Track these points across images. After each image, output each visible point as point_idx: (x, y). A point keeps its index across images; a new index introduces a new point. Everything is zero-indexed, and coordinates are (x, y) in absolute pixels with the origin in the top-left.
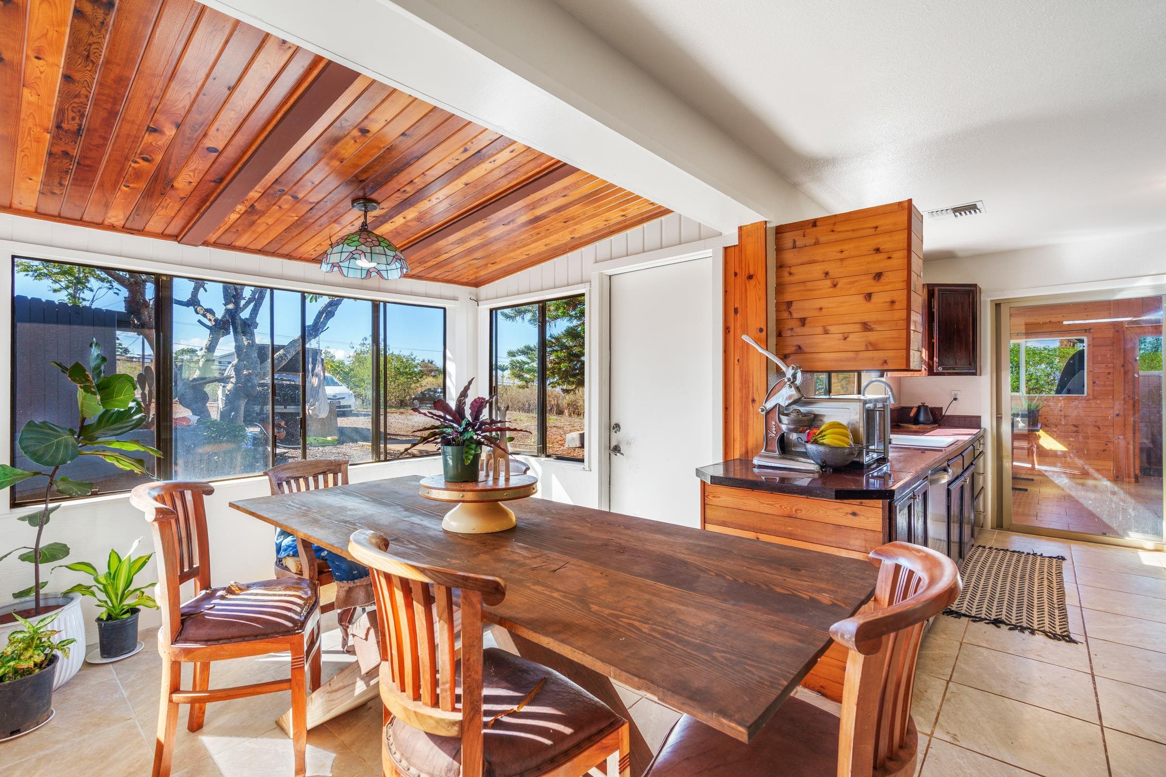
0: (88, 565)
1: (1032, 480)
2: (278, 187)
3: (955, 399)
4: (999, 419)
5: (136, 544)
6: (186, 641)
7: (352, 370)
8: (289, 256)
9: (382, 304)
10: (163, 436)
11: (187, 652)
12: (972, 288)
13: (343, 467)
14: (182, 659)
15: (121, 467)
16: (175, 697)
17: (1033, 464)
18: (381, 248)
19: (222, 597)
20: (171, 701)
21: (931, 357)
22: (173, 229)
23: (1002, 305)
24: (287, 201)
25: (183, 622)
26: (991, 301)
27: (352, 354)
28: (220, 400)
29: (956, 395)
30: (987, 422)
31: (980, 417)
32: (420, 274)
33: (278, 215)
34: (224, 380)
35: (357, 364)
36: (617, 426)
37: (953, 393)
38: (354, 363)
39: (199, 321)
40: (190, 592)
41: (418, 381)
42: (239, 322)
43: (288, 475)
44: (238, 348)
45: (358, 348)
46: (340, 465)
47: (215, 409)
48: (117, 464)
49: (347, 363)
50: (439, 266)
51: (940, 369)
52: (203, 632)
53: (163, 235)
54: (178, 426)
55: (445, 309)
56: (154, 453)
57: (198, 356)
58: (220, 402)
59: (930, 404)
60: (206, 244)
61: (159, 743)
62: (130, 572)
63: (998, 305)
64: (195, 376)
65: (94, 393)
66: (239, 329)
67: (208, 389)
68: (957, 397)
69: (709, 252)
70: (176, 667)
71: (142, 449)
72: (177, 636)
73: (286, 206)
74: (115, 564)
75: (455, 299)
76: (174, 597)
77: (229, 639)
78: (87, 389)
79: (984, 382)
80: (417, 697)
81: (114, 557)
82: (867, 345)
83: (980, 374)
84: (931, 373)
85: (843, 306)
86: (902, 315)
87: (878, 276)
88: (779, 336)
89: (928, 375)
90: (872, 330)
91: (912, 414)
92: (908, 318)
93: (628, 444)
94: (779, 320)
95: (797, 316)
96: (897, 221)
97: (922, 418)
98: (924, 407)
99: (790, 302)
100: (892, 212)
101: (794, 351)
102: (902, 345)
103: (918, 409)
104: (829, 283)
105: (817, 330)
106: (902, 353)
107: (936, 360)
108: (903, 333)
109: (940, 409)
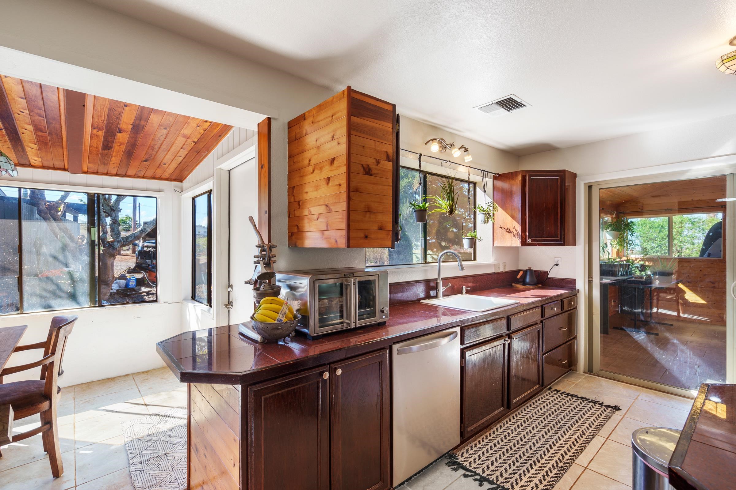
1: (672, 325)
3: (557, 265)
4: (590, 282)
12: (561, 173)
17: (679, 313)
21: (523, 231)
23: (593, 187)
26: (585, 184)
29: (558, 261)
30: (581, 285)
31: (575, 280)
36: (231, 286)
37: (556, 259)
51: (530, 241)
55: (156, 198)
59: (536, 268)
63: (590, 188)
68: (559, 263)
79: (578, 251)
82: (327, 226)
83: (575, 244)
84: (524, 244)
85: (317, 190)
86: (344, 197)
87: (333, 160)
88: (289, 217)
89: (522, 245)
90: (330, 211)
91: (518, 277)
92: (349, 199)
93: (236, 301)
94: (289, 203)
95: (297, 199)
96: (342, 107)
97: (528, 280)
98: (530, 270)
99: (294, 187)
100: (340, 99)
101: (296, 230)
102: (344, 225)
103: (525, 272)
104: (311, 169)
105: (306, 212)
106: (344, 233)
107: (527, 234)
108: (345, 214)
109: (546, 273)
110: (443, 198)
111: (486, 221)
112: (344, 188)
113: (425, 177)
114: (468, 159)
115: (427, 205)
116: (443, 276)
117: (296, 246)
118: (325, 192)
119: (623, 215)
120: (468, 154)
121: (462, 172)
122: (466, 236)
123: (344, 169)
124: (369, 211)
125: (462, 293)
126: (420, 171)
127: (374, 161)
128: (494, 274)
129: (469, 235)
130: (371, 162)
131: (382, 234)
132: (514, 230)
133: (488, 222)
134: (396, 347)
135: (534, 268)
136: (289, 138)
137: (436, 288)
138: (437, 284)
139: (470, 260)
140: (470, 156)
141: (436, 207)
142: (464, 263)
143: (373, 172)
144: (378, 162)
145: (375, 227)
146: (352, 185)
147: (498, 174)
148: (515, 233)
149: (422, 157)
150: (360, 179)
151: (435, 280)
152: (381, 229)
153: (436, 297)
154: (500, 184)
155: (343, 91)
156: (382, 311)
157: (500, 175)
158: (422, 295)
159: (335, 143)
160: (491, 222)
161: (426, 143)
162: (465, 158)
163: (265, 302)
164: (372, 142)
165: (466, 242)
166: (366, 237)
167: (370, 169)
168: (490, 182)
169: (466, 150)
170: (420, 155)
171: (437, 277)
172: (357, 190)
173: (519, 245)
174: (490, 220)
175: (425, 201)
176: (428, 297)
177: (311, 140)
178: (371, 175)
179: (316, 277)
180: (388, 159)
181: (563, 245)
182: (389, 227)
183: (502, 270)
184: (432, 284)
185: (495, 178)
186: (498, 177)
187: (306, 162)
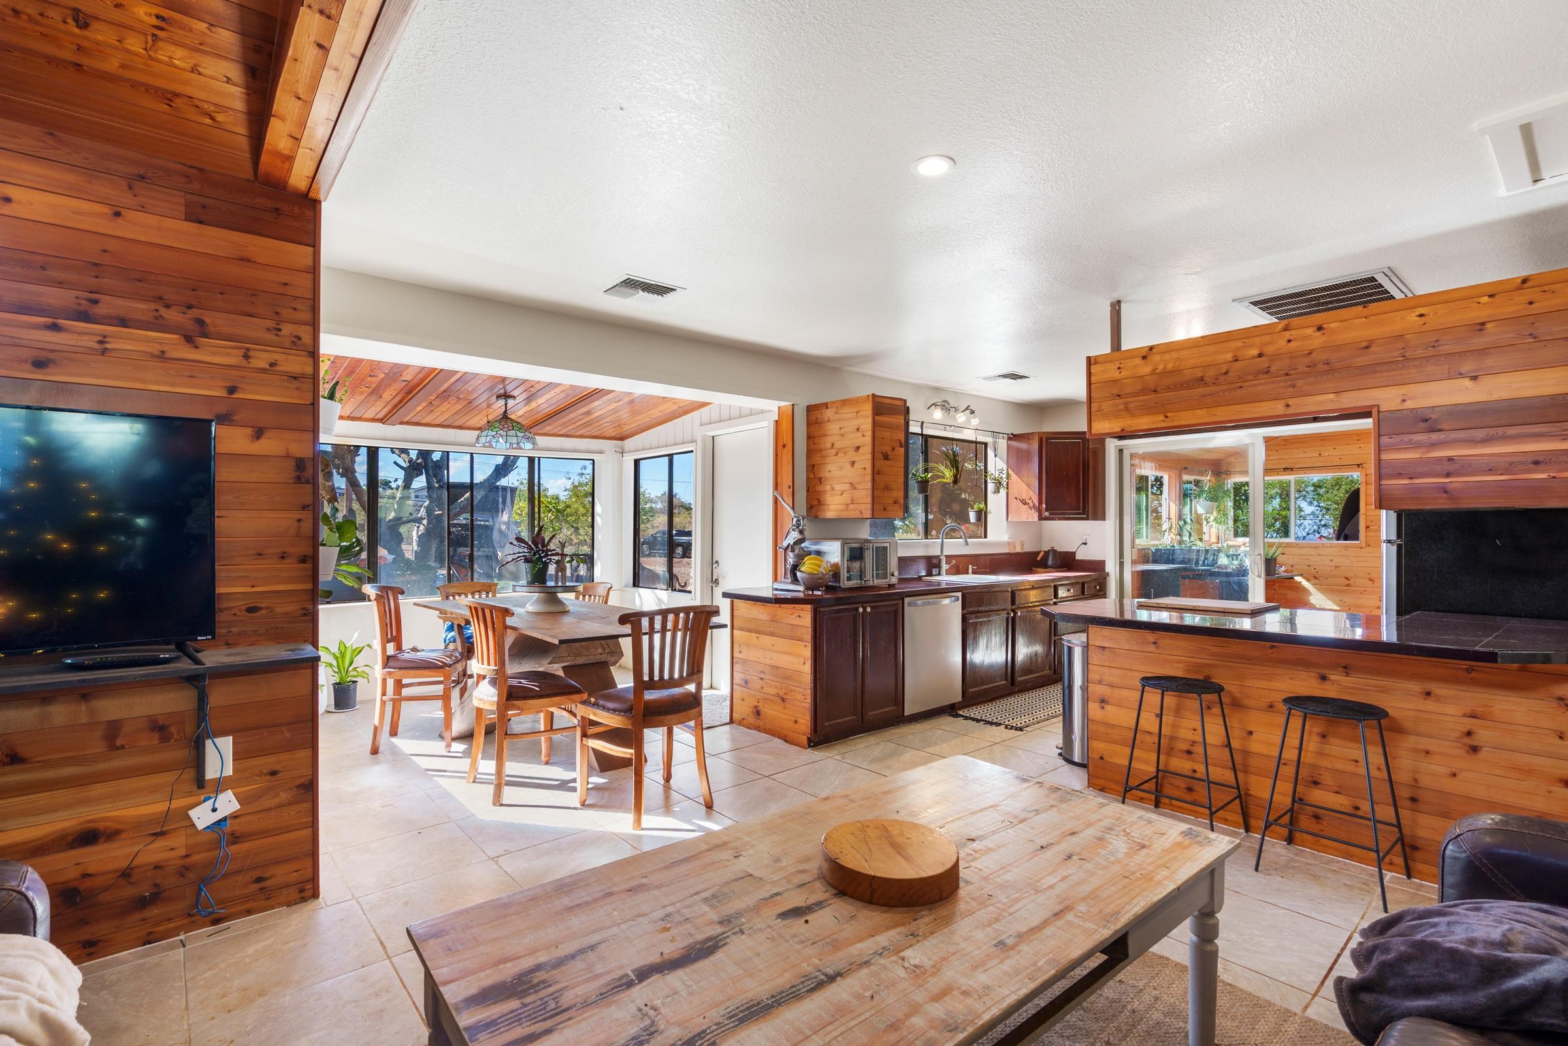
0: (327, 649)
2: (445, 394)
3: (1085, 544)
4: (1121, 564)
5: (356, 635)
6: (389, 668)
7: (568, 506)
8: (460, 427)
9: (537, 459)
10: (371, 560)
11: (390, 673)
12: (1083, 436)
13: (493, 588)
14: (387, 677)
15: (347, 583)
16: (384, 697)
18: (514, 431)
19: (408, 652)
20: (382, 700)
21: (1040, 503)
22: (380, 416)
24: (453, 400)
25: (388, 659)
27: (569, 486)
28: (414, 541)
29: (1086, 539)
30: (1111, 568)
31: (1104, 562)
32: (569, 433)
33: (448, 406)
34: (418, 521)
35: (574, 500)
36: (717, 562)
37: (1084, 536)
38: (570, 498)
39: (395, 463)
40: (391, 649)
41: (649, 521)
42: (430, 464)
43: (454, 591)
44: (430, 487)
45: (576, 479)
46: (491, 586)
47: (410, 550)
48: (344, 581)
49: (562, 498)
50: (587, 424)
51: (1047, 514)
52: (398, 664)
53: (373, 420)
54: (381, 562)
55: (593, 460)
56: (368, 574)
57: (392, 489)
58: (415, 543)
59: (1061, 548)
60: (402, 423)
61: (375, 726)
62: (352, 655)
63: (1122, 451)
64: (391, 518)
65: (335, 532)
66: (431, 472)
67: (403, 530)
68: (1088, 542)
69: (765, 424)
70: (384, 681)
71: (360, 571)
72: (385, 666)
73: (453, 402)
74: (343, 649)
75: (601, 452)
76: (384, 649)
77: (411, 668)
78: (331, 529)
79: (1108, 526)
80: (483, 664)
81: (342, 645)
82: (852, 500)
83: (1104, 519)
84: (1041, 518)
85: (841, 470)
86: (869, 478)
87: (858, 448)
88: (808, 491)
89: (1039, 520)
90: (855, 489)
91: (1039, 558)
92: (873, 480)
93: (724, 577)
94: (808, 479)
95: (817, 476)
96: (868, 409)
97: (1050, 563)
98: (1053, 551)
99: (814, 465)
100: (865, 401)
101: (816, 502)
102: (869, 500)
103: (1047, 553)
104: (834, 451)
105: (828, 488)
106: (869, 506)
107: (1044, 506)
108: (870, 492)
109: (1074, 554)
110: (947, 467)
111: (997, 491)
112: (869, 470)
113: (926, 441)
114: (975, 422)
115: (930, 475)
116: (946, 553)
117: (816, 517)
118: (849, 473)
119: (1226, 476)
120: (975, 417)
121: (968, 435)
122: (972, 508)
123: (869, 456)
124: (887, 488)
125: (968, 573)
126: (922, 435)
127: (890, 448)
128: (1009, 554)
129: (976, 507)
130: (887, 449)
131: (896, 507)
132: (1030, 502)
133: (999, 492)
134: (907, 600)
135: (1059, 549)
136: (808, 420)
137: (939, 566)
138: (940, 561)
139: (981, 537)
140: (977, 419)
141: (938, 477)
142: (968, 540)
143: (890, 457)
144: (893, 449)
145: (891, 502)
146: (876, 468)
147: (1012, 434)
148: (1031, 504)
149: (924, 425)
150: (881, 463)
151: (938, 557)
152: (895, 502)
153: (939, 574)
154: (1014, 443)
155: (868, 396)
156: (893, 575)
157: (1014, 435)
158: (924, 573)
159: (859, 434)
160: (1003, 492)
161: (929, 408)
162: (972, 421)
163: (809, 559)
164: (889, 434)
165: (972, 516)
166: (885, 509)
167: (888, 456)
168: (1003, 443)
169: (972, 412)
170: (922, 423)
171: (939, 554)
172: (879, 473)
173: (1036, 519)
174: (1002, 490)
175: (926, 471)
176: (930, 574)
177: (833, 428)
178: (889, 460)
179: (845, 542)
180: (901, 446)
181: (1087, 519)
182: (902, 501)
183: (1018, 550)
184: (935, 561)
185: (1009, 439)
186: (1013, 437)
187: (829, 445)
